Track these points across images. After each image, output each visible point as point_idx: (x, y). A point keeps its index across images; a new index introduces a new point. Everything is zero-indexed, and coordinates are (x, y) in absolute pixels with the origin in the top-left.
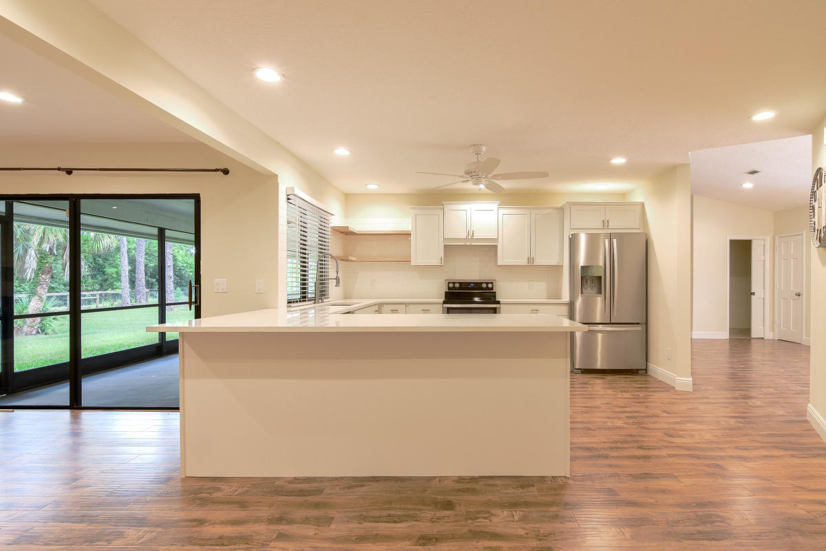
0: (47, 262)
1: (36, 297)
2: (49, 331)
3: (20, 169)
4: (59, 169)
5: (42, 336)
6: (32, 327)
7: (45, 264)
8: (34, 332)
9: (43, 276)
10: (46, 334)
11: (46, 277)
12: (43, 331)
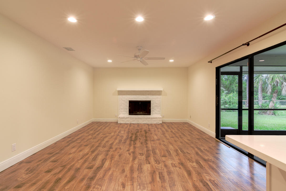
0: (276, 89)
1: (272, 102)
2: (276, 114)
3: (231, 51)
4: (243, 45)
5: (273, 116)
6: (270, 112)
7: (275, 90)
8: (271, 114)
9: (274, 94)
10: (275, 115)
11: (275, 95)
12: (274, 114)
